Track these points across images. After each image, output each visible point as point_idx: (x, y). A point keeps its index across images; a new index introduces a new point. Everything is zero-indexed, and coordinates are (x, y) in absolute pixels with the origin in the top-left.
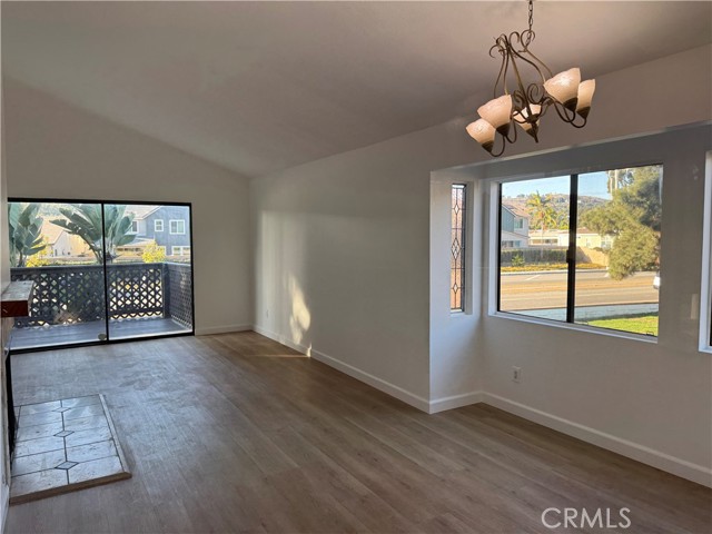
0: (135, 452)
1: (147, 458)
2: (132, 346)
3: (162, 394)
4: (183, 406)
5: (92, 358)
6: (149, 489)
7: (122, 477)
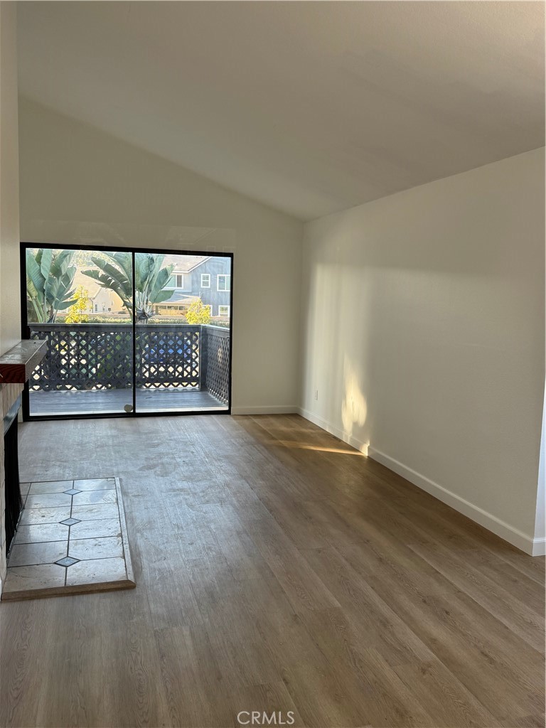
0: (144, 555)
1: (156, 565)
2: (160, 421)
3: (185, 485)
4: (208, 502)
5: (114, 432)
6: (152, 606)
7: (124, 587)
